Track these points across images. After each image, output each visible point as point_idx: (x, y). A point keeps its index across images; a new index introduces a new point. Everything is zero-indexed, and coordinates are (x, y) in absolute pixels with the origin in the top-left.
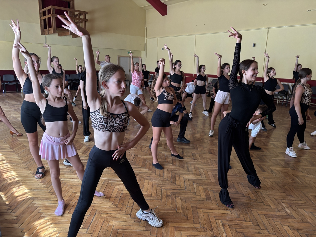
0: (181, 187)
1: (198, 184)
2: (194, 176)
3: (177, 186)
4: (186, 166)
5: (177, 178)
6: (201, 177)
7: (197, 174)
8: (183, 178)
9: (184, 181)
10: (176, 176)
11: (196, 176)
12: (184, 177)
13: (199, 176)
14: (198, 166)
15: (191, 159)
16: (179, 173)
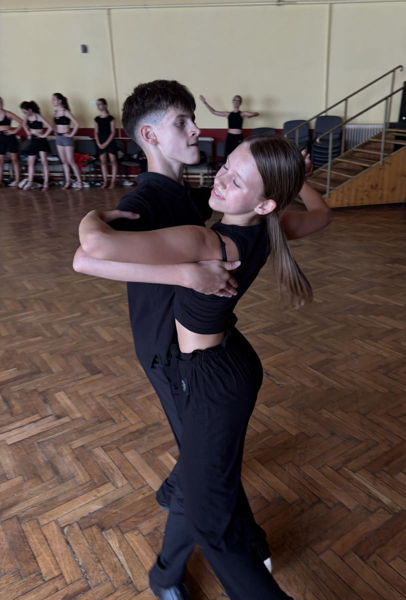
0: (68, 581)
1: (117, 526)
2: (90, 497)
3: (51, 587)
4: (42, 461)
5: (34, 540)
6: (113, 488)
7: (96, 480)
8: (54, 526)
9: (68, 543)
10: (27, 527)
11: (94, 492)
12: (56, 522)
13: (107, 486)
14: (81, 444)
15: (45, 420)
16: (31, 511)
